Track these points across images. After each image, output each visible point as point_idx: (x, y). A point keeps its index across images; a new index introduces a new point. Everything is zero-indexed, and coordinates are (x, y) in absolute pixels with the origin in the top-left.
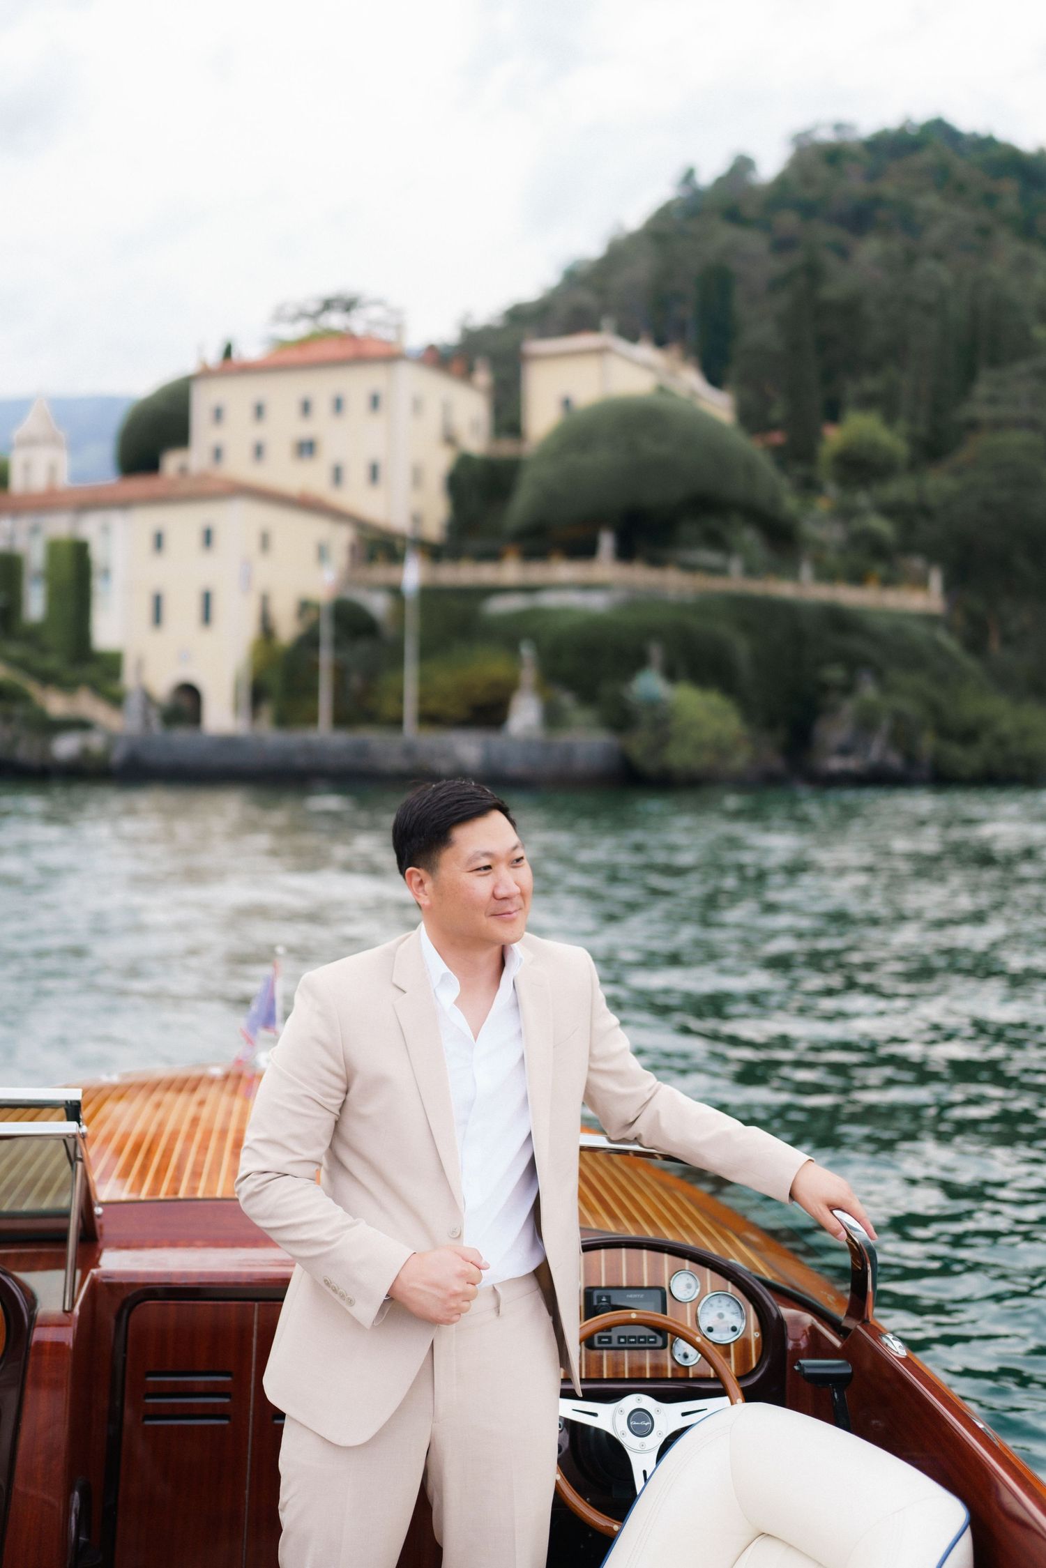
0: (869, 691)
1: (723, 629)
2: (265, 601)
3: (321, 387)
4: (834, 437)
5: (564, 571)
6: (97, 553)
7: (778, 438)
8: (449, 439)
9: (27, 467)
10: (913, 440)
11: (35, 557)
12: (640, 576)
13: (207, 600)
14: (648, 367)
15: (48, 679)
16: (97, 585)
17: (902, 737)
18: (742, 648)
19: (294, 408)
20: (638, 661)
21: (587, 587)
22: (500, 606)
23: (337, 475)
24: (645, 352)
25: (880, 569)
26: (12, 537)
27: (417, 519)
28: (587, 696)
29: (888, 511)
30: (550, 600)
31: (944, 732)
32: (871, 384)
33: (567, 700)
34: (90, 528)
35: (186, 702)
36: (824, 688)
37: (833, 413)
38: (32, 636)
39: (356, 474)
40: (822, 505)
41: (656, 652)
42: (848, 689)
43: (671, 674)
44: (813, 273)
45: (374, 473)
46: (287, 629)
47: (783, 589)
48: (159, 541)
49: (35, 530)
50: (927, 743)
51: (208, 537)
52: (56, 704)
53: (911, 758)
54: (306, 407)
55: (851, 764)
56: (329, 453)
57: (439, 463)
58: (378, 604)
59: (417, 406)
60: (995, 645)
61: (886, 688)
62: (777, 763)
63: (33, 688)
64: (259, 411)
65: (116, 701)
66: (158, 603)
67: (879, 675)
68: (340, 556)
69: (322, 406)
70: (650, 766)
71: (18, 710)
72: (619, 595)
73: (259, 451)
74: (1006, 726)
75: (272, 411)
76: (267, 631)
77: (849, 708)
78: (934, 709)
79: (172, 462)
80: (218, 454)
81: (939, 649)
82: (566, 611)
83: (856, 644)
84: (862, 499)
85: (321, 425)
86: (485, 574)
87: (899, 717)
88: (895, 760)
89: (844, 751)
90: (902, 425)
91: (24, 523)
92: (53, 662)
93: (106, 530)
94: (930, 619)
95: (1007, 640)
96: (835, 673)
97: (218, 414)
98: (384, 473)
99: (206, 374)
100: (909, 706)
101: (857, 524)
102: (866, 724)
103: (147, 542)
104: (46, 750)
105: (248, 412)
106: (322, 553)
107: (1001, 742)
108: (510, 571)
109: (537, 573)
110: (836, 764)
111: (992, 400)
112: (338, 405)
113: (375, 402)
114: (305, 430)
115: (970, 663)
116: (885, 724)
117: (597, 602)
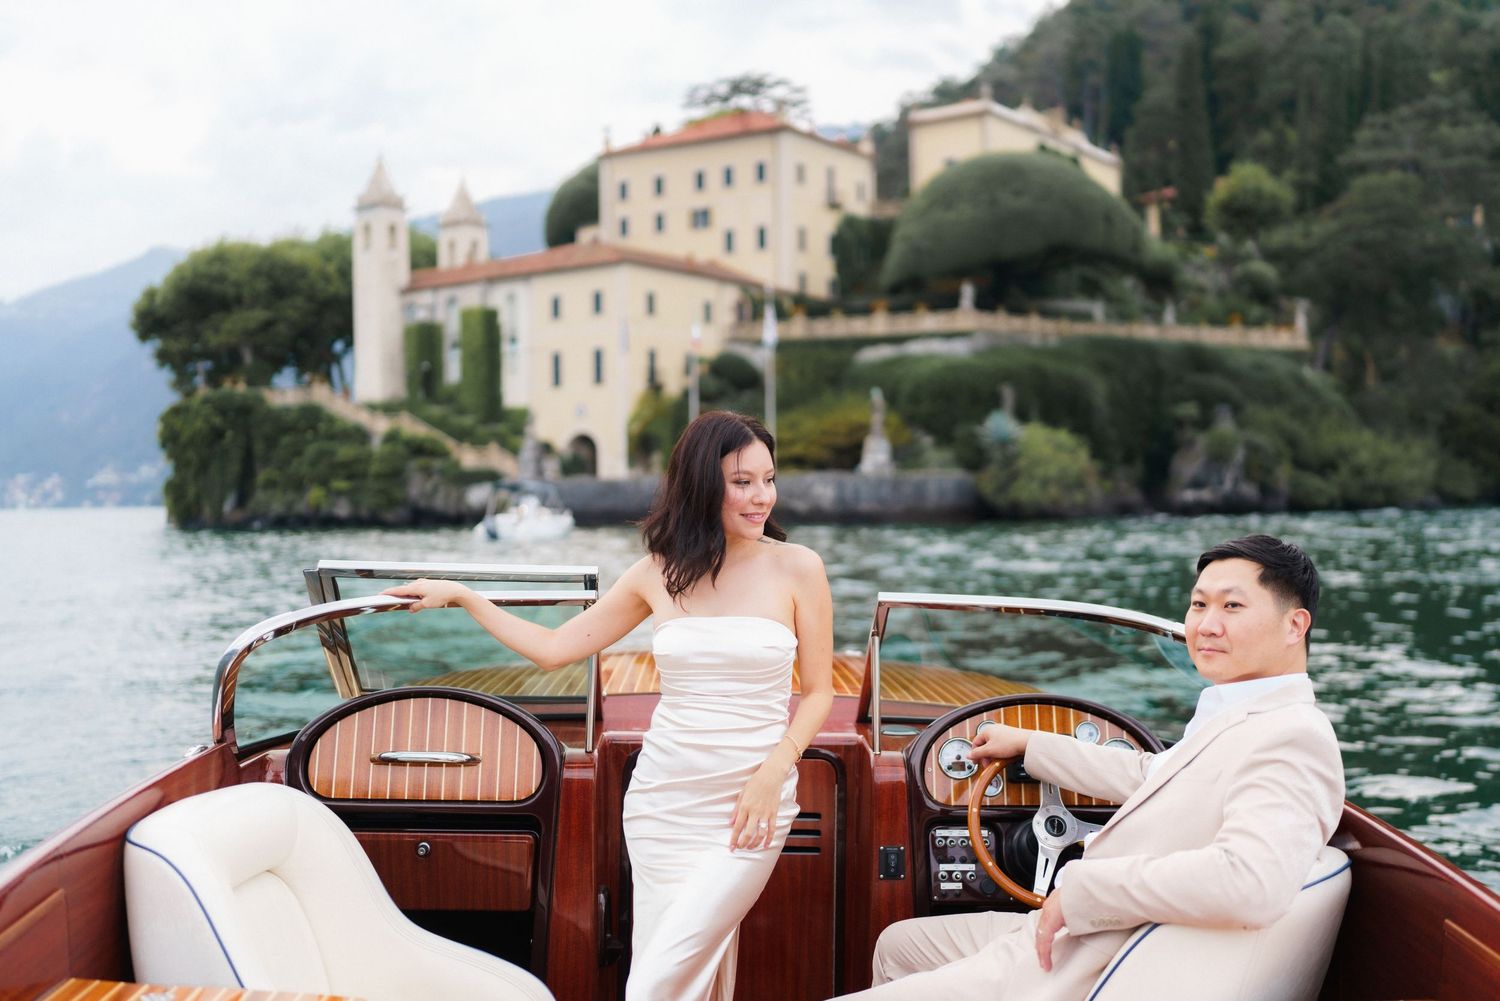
0: (1225, 425)
1: (1082, 372)
2: (652, 356)
3: (712, 161)
4: (1222, 188)
5: (929, 321)
6: (504, 320)
7: (1170, 192)
8: (834, 205)
9: (452, 246)
10: (1300, 187)
11: (452, 327)
12: (1002, 323)
13: (598, 357)
14: (1030, 129)
15: (463, 436)
16: (506, 348)
17: (1257, 468)
18: (1099, 390)
19: (689, 182)
20: (994, 403)
21: (949, 336)
22: (870, 355)
23: (729, 241)
24: (1025, 115)
25: (1256, 311)
26: (432, 308)
27: (803, 280)
28: (944, 438)
29: (1271, 256)
30: (915, 348)
31: (1300, 464)
32: (1265, 137)
33: (927, 441)
34: (497, 298)
35: (584, 452)
36: (1180, 423)
37: (1222, 167)
38: (450, 398)
39: (746, 240)
40: (1208, 252)
41: (1008, 394)
42: (1205, 423)
43: (1022, 416)
44: (1210, 34)
45: (762, 238)
46: (674, 383)
47: (1146, 332)
48: (556, 308)
49: (452, 301)
50: (1283, 475)
51: (598, 302)
52: (469, 458)
53: (1265, 490)
54: (700, 181)
55: (1206, 495)
56: (721, 221)
57: (825, 226)
58: (763, 359)
59: (801, 174)
60: (1371, 380)
61: (1242, 423)
62: (1134, 496)
63: (450, 444)
64: (659, 186)
65: (514, 451)
66: (557, 361)
67: (1237, 410)
68: (725, 316)
69: (714, 179)
70: (1001, 501)
71: (437, 464)
72: (980, 342)
73: (659, 223)
74: (1364, 456)
75: (669, 186)
76: (655, 386)
77: (1202, 441)
78: (1292, 442)
79: (585, 235)
80: (624, 227)
81: (1301, 382)
82: (930, 357)
83: (1218, 382)
84: (1250, 246)
85: (714, 196)
86: (858, 327)
87: (1253, 449)
88: (1249, 491)
89: (1197, 484)
90: (1290, 174)
91: (444, 295)
92: (468, 421)
93: (511, 298)
94: (1296, 356)
95: (1387, 376)
96: (1189, 410)
97: (623, 191)
98: (770, 238)
99: (609, 155)
100: (1263, 439)
101: (1238, 270)
102: (1218, 458)
103: (546, 308)
104: (461, 498)
105: (649, 187)
106: (708, 313)
107: (1358, 471)
108: (879, 324)
109: (904, 324)
110: (1189, 495)
111: (1377, 144)
112: (728, 177)
113: (761, 172)
114: (700, 201)
115: (1336, 398)
116: (1239, 455)
117: (959, 349)
